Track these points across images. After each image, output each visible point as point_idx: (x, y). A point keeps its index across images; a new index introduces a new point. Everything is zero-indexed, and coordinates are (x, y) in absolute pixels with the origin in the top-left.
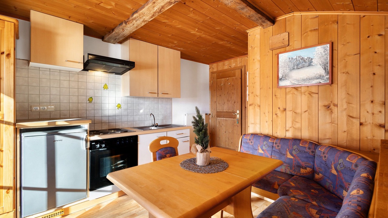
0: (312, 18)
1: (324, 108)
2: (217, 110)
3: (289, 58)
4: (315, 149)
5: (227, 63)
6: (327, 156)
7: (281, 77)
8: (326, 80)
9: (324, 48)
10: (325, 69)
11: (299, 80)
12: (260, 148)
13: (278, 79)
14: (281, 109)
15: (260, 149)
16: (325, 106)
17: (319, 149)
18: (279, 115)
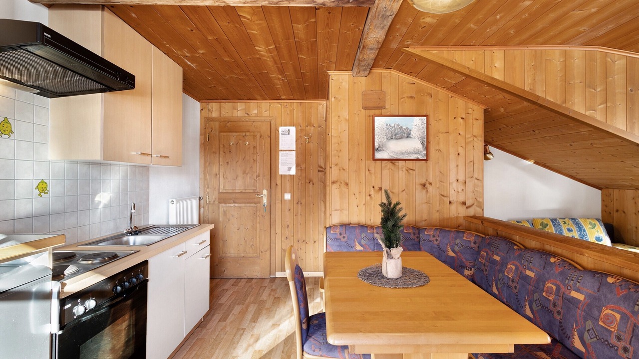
0: (409, 83)
1: (420, 186)
2: (219, 190)
3: (387, 125)
4: (419, 234)
5: (240, 105)
6: (439, 239)
7: (377, 147)
8: (423, 156)
9: (421, 120)
10: (422, 144)
11: (397, 153)
12: (357, 243)
13: (374, 150)
14: (376, 188)
15: (357, 245)
16: (422, 185)
17: (426, 233)
18: (373, 196)
